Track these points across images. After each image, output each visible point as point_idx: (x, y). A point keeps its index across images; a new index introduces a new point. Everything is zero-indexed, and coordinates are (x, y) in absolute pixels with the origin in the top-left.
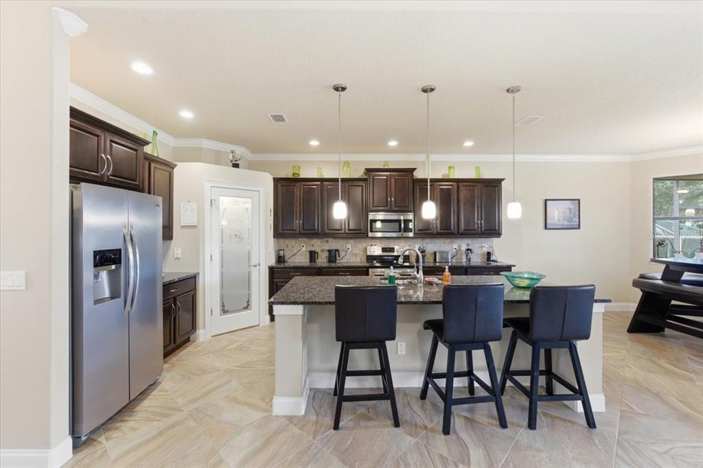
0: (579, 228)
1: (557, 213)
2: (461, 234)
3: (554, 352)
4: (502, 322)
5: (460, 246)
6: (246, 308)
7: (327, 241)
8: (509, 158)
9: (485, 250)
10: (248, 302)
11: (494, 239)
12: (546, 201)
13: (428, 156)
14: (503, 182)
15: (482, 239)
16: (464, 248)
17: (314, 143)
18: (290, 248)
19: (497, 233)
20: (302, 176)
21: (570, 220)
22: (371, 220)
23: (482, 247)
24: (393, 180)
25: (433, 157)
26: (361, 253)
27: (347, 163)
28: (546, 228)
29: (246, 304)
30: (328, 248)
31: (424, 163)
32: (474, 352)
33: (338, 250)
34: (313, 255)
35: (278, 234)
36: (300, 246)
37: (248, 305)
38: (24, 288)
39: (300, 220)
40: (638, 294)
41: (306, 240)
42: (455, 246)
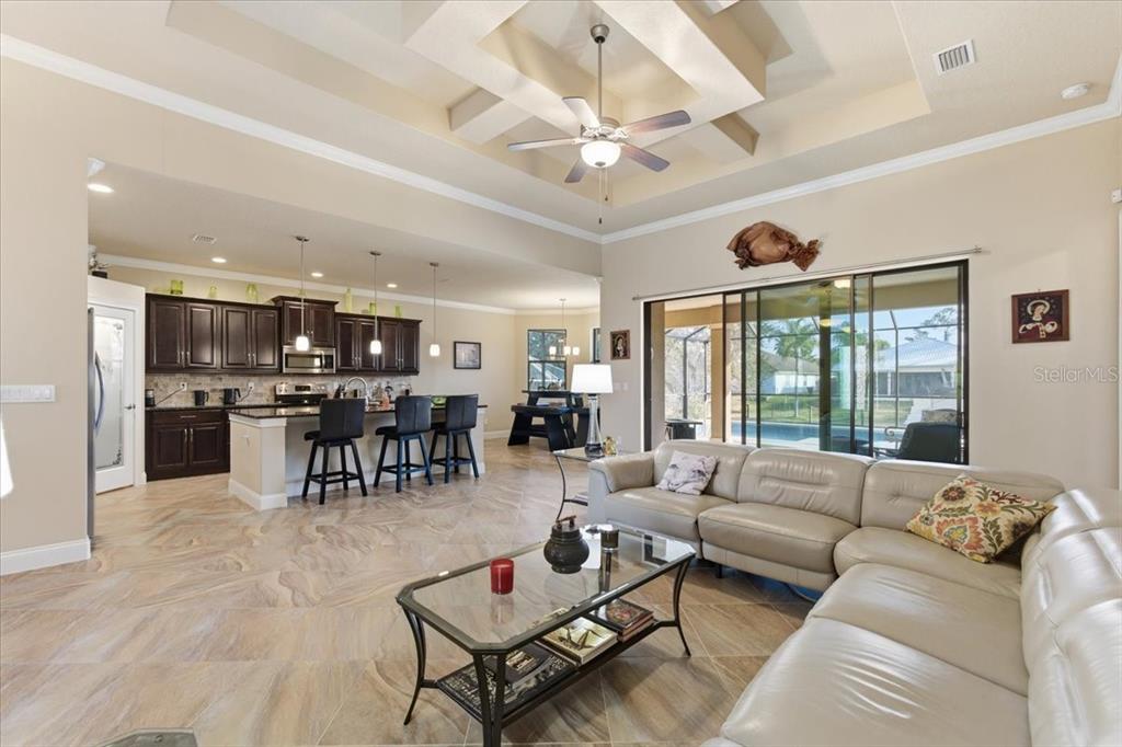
0: (480, 368)
1: (464, 354)
2: (384, 371)
3: (459, 437)
4: (430, 412)
5: (380, 384)
6: (117, 463)
7: (221, 379)
8: (431, 301)
9: (404, 388)
10: (119, 455)
11: (412, 377)
12: (455, 343)
13: (349, 290)
14: (421, 324)
15: (402, 377)
16: (384, 386)
17: (219, 260)
18: (161, 387)
19: (416, 372)
20: (184, 295)
21: (474, 361)
22: (286, 355)
23: (400, 385)
24: (312, 312)
25: (355, 291)
26: (268, 393)
27: (253, 286)
28: (455, 367)
29: (116, 458)
30: (223, 387)
31: (344, 296)
32: (411, 442)
33: (237, 390)
34: (199, 396)
35: (150, 369)
36: (178, 385)
37: (119, 459)
38: (53, 400)
39: (186, 351)
40: (513, 415)
41: (187, 376)
42: (375, 384)
